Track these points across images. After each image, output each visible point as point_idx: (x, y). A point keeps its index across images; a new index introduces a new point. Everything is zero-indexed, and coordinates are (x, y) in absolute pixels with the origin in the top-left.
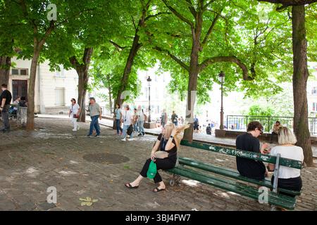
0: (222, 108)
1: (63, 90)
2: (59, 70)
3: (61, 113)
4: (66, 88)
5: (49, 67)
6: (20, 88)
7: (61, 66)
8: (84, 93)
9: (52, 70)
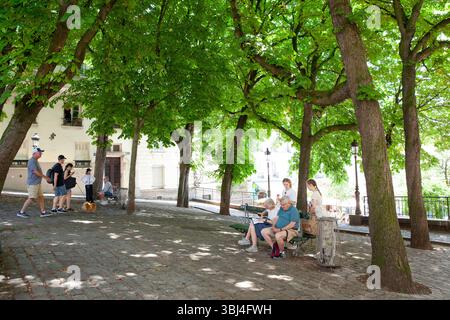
0: (357, 187)
1: (162, 168)
2: (158, 147)
3: (160, 198)
4: (165, 165)
5: (147, 144)
6: (112, 167)
7: (160, 143)
8: (187, 172)
9: (150, 147)
